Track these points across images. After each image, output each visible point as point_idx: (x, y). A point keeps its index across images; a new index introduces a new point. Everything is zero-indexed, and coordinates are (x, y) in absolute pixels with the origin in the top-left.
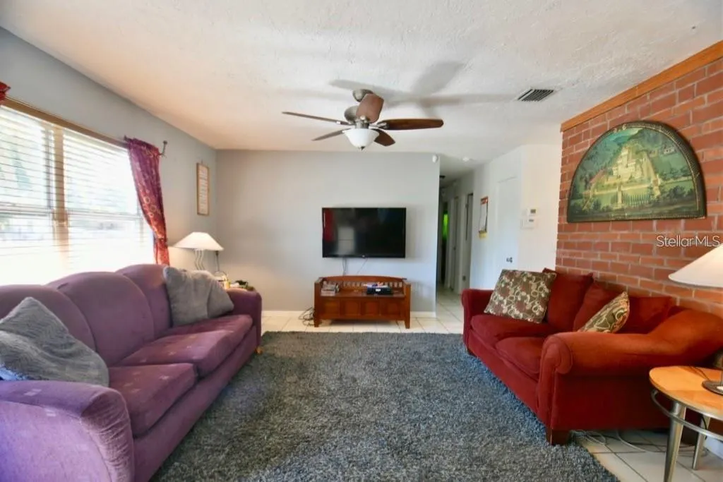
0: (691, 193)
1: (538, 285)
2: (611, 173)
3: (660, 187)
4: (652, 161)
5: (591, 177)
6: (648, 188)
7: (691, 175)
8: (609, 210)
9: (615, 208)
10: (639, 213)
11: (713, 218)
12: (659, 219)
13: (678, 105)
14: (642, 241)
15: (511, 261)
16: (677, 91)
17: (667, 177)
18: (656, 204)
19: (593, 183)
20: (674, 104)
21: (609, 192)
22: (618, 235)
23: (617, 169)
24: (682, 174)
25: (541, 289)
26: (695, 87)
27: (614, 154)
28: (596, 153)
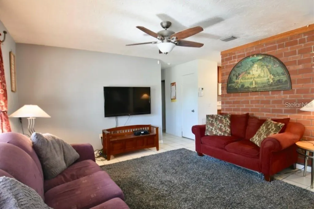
0: (286, 81)
1: (226, 120)
2: (249, 73)
3: (273, 79)
4: (269, 69)
5: (239, 75)
6: (267, 79)
7: (286, 75)
8: (248, 88)
9: (251, 87)
10: (263, 89)
11: (294, 90)
12: (272, 91)
13: (277, 50)
14: (265, 99)
15: (194, 112)
16: (277, 45)
17: (276, 75)
18: (271, 85)
19: (240, 77)
20: (276, 49)
21: (248, 80)
22: (254, 97)
23: (252, 72)
24: (282, 74)
25: (227, 121)
26: (285, 44)
27: (251, 66)
28: (242, 65)
